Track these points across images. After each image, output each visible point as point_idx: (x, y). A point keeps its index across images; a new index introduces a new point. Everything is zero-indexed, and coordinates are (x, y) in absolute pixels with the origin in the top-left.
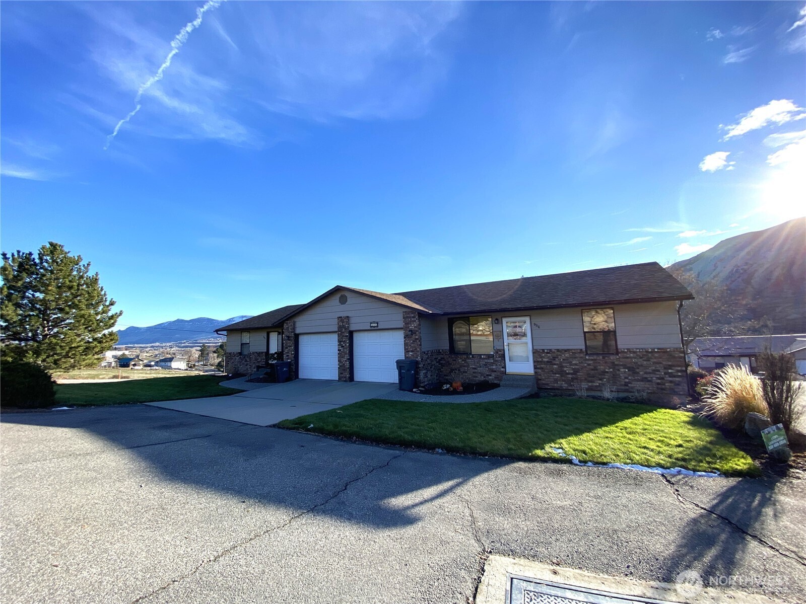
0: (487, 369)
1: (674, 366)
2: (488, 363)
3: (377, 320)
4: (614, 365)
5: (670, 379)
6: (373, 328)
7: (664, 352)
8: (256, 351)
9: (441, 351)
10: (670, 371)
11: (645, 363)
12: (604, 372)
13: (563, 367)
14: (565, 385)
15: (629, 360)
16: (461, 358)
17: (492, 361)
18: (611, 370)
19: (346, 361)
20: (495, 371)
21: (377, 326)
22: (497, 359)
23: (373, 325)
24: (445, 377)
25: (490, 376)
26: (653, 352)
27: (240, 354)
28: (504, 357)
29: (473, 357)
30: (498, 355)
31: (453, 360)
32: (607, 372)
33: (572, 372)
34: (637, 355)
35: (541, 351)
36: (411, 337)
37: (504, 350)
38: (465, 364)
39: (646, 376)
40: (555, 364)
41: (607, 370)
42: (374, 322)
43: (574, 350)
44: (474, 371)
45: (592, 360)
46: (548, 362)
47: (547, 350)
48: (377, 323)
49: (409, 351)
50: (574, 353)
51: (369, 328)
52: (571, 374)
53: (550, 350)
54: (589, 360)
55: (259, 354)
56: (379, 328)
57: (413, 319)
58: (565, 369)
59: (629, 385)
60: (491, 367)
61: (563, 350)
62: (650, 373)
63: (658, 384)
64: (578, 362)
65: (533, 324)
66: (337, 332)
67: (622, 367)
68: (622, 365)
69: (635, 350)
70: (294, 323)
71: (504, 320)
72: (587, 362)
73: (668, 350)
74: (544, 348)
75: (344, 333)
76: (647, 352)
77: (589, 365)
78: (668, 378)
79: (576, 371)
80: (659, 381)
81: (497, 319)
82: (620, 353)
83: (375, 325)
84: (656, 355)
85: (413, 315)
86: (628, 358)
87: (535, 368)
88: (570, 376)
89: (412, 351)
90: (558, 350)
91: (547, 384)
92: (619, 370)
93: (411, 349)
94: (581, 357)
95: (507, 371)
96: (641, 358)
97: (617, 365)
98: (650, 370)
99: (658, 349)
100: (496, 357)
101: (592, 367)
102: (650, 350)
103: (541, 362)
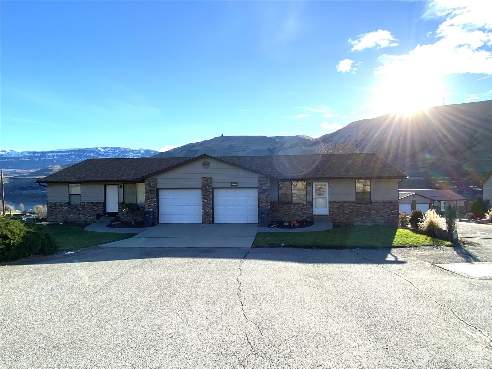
0: (302, 212)
1: (394, 209)
2: (303, 209)
3: (236, 182)
4: (369, 209)
5: (393, 215)
6: (233, 187)
7: (391, 203)
8: (93, 201)
9: (273, 202)
10: (393, 212)
11: (383, 208)
12: (364, 213)
13: (344, 210)
14: (345, 220)
15: (376, 206)
16: (286, 206)
17: (306, 208)
18: (368, 211)
19: (209, 209)
20: (307, 214)
21: (237, 186)
22: (308, 207)
23: (233, 184)
24: (274, 218)
25: (304, 216)
26: (387, 202)
27: (69, 204)
28: (313, 205)
29: (294, 205)
30: (309, 204)
31: (281, 208)
32: (366, 213)
33: (349, 213)
34: (380, 204)
35: (334, 202)
36: (264, 194)
37: (313, 201)
38: (289, 210)
39: (382, 214)
40: (340, 209)
41: (365, 212)
42: (234, 183)
43: (351, 201)
44: (294, 214)
45: (359, 206)
46: (337, 208)
47: (337, 201)
48: (237, 183)
49: (262, 203)
50: (351, 203)
51: (230, 187)
52: (349, 214)
53: (339, 201)
54: (357, 207)
55: (96, 204)
56: (238, 187)
57: (266, 182)
58: (345, 211)
59: (375, 219)
60: (305, 211)
61: (345, 201)
62: (384, 213)
63: (387, 218)
64: (352, 208)
65: (330, 187)
66: (201, 188)
67: (372, 210)
68: (372, 209)
69: (379, 202)
70: (156, 179)
71: (314, 184)
72: (356, 208)
73: (393, 202)
74: (335, 200)
75: (208, 189)
76: (385, 203)
77: (357, 209)
78: (391, 215)
79: (351, 212)
80: (388, 217)
81: (309, 183)
82: (372, 203)
83: (235, 184)
84: (388, 204)
85: (266, 179)
86: (376, 205)
87: (330, 211)
88: (348, 215)
89: (264, 203)
90: (343, 202)
91: (336, 220)
92: (371, 212)
93: (264, 201)
94: (354, 205)
95: (314, 213)
96: (381, 205)
97: (370, 209)
98: (384, 211)
99: (389, 201)
100: (308, 206)
101: (358, 210)
102: (385, 202)
103: (333, 208)
